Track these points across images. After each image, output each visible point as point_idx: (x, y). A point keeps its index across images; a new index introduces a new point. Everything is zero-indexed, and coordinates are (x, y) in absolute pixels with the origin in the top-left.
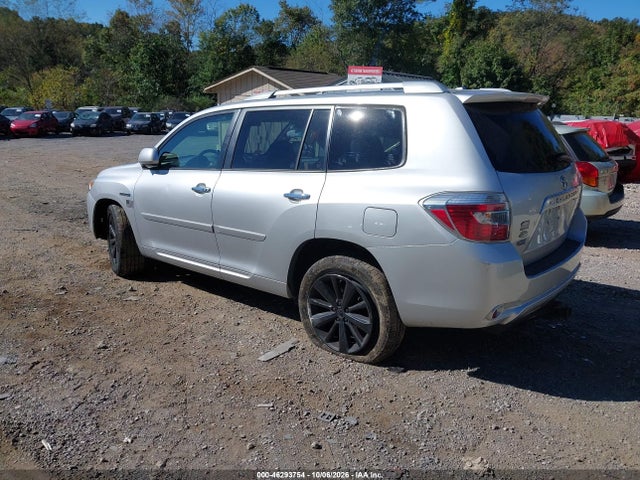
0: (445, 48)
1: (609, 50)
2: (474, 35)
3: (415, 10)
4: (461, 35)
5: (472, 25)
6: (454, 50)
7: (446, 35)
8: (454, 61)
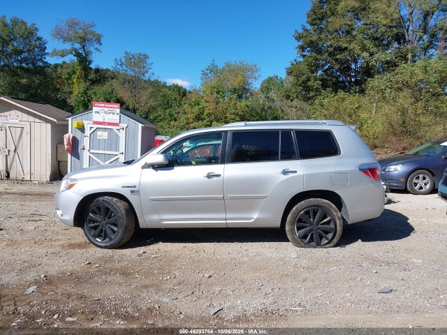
0: (74, 89)
1: (175, 99)
2: (94, 82)
3: (45, 60)
4: (85, 82)
5: (92, 76)
6: (82, 91)
7: (75, 81)
8: (83, 98)
